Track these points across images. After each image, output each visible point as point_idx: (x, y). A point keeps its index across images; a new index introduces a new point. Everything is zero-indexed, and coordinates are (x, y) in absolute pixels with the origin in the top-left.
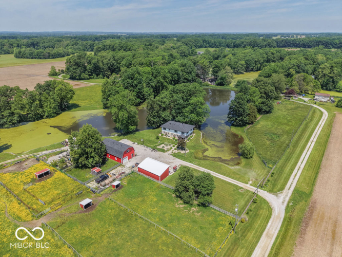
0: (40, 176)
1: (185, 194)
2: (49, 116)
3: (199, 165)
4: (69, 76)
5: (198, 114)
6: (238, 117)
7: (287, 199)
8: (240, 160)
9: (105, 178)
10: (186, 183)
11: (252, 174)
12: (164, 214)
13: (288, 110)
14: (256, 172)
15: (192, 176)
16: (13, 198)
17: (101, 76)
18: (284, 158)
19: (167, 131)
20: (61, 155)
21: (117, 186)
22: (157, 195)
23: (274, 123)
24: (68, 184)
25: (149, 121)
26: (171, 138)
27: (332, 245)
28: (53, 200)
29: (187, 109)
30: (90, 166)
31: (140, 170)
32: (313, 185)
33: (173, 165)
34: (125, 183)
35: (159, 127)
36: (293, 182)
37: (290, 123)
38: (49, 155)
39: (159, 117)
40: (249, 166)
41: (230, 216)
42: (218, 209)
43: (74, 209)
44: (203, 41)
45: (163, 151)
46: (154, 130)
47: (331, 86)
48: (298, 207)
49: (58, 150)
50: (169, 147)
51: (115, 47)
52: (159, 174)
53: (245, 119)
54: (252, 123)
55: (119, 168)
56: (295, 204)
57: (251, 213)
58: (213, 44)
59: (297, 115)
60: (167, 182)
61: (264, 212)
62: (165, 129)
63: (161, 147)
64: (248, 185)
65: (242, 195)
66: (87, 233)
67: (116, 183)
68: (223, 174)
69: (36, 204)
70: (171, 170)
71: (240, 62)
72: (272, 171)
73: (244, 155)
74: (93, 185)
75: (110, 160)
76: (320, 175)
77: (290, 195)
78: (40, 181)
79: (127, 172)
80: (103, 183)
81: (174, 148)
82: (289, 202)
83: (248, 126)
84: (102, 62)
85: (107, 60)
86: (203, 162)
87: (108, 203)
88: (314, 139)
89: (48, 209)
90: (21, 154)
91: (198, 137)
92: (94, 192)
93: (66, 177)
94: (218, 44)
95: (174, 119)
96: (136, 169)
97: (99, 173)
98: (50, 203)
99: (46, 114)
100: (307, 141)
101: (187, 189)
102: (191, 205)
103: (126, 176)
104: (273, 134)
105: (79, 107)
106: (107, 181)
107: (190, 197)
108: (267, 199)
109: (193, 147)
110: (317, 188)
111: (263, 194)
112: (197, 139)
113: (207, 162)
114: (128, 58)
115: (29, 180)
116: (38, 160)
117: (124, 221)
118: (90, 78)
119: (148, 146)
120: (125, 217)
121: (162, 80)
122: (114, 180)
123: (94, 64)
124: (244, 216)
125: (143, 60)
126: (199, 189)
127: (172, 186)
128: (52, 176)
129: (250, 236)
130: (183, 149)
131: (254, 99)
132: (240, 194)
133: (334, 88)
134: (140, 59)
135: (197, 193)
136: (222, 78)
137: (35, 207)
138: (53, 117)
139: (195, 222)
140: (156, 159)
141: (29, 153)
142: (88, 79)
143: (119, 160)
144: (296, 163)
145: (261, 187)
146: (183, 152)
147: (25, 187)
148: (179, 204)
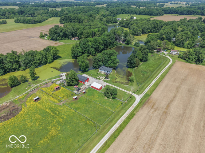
0: (56, 89)
1: (107, 95)
2: (50, 63)
3: (113, 85)
4: (51, 38)
5: (114, 64)
6: (131, 64)
7: (142, 96)
8: (129, 82)
9: (80, 89)
10: (108, 91)
11: (132, 88)
12: (101, 101)
13: (155, 59)
14: (134, 87)
15: (110, 89)
16: (50, 96)
17: (67, 38)
18: (146, 82)
19: (101, 71)
20: (61, 81)
21: (84, 92)
22: (98, 95)
23: (147, 66)
24: (67, 91)
25: (94, 66)
26: (103, 74)
27: (151, 109)
28: (64, 97)
29: (109, 61)
30: (73, 85)
31: (92, 87)
32: (153, 92)
33: (104, 85)
34: (87, 91)
35: (97, 68)
36: (146, 91)
37: (154, 67)
38: (56, 81)
39: (98, 64)
40: (132, 85)
41: (122, 102)
42: (118, 99)
43: (72, 99)
44: (121, 10)
45: (100, 79)
46: (96, 70)
47: (181, 45)
48: (145, 99)
49: (59, 79)
50: (102, 78)
51: (71, 18)
52: (99, 88)
53: (134, 65)
54: (137, 66)
55: (84, 86)
56: (144, 98)
57: (129, 101)
58: (127, 11)
59: (158, 62)
60: (102, 91)
61: (133, 101)
62: (100, 70)
63: (99, 77)
64: (130, 92)
65: (127, 95)
66: (77, 106)
67: (84, 91)
68: (122, 88)
69: (59, 98)
70: (103, 87)
71: (139, 29)
72: (140, 87)
73: (131, 81)
74: (76, 92)
75: (80, 83)
76: (157, 89)
77: (143, 95)
78: (56, 90)
79: (87, 87)
80: (79, 91)
81: (104, 78)
82: (142, 97)
83: (135, 68)
84: (68, 31)
85: (70, 30)
86: (115, 83)
87: (82, 98)
88: (161, 74)
89: (63, 100)
90: (45, 80)
91: (114, 73)
92: (77, 94)
93: (66, 89)
94: (130, 12)
95: (104, 65)
96: (90, 86)
97: (77, 88)
98: (63, 98)
99: (48, 62)
100: (157, 75)
101: (108, 93)
102: (110, 98)
103: (87, 89)
104: (145, 72)
105: (61, 57)
106: (81, 90)
107: (109, 95)
108: (135, 97)
109: (112, 78)
110: (153, 93)
111: (134, 95)
112: (113, 74)
113: (117, 84)
114: (81, 29)
115: (53, 90)
116: (53, 83)
117: (88, 103)
118: (62, 39)
119: (94, 77)
120: (88, 102)
121: (99, 44)
122: (83, 90)
123: (63, 32)
124: (126, 102)
125: (88, 31)
126: (112, 93)
127: (103, 92)
128: (60, 89)
129: (127, 107)
130: (107, 78)
131: (139, 56)
132: (126, 95)
133: (183, 46)
134: (87, 30)
135: (111, 94)
136: (128, 41)
137: (58, 99)
138: (51, 63)
139: (110, 103)
140: (97, 82)
141: (48, 80)
142: (61, 40)
143: (84, 83)
144: (150, 84)
145: (134, 92)
146: (107, 80)
147: (53, 92)
148: (106, 98)
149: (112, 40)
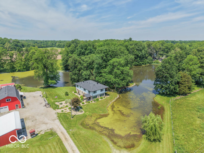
63: (59, 103)
83: (178, 97)
112: (107, 101)
149: (140, 52)
